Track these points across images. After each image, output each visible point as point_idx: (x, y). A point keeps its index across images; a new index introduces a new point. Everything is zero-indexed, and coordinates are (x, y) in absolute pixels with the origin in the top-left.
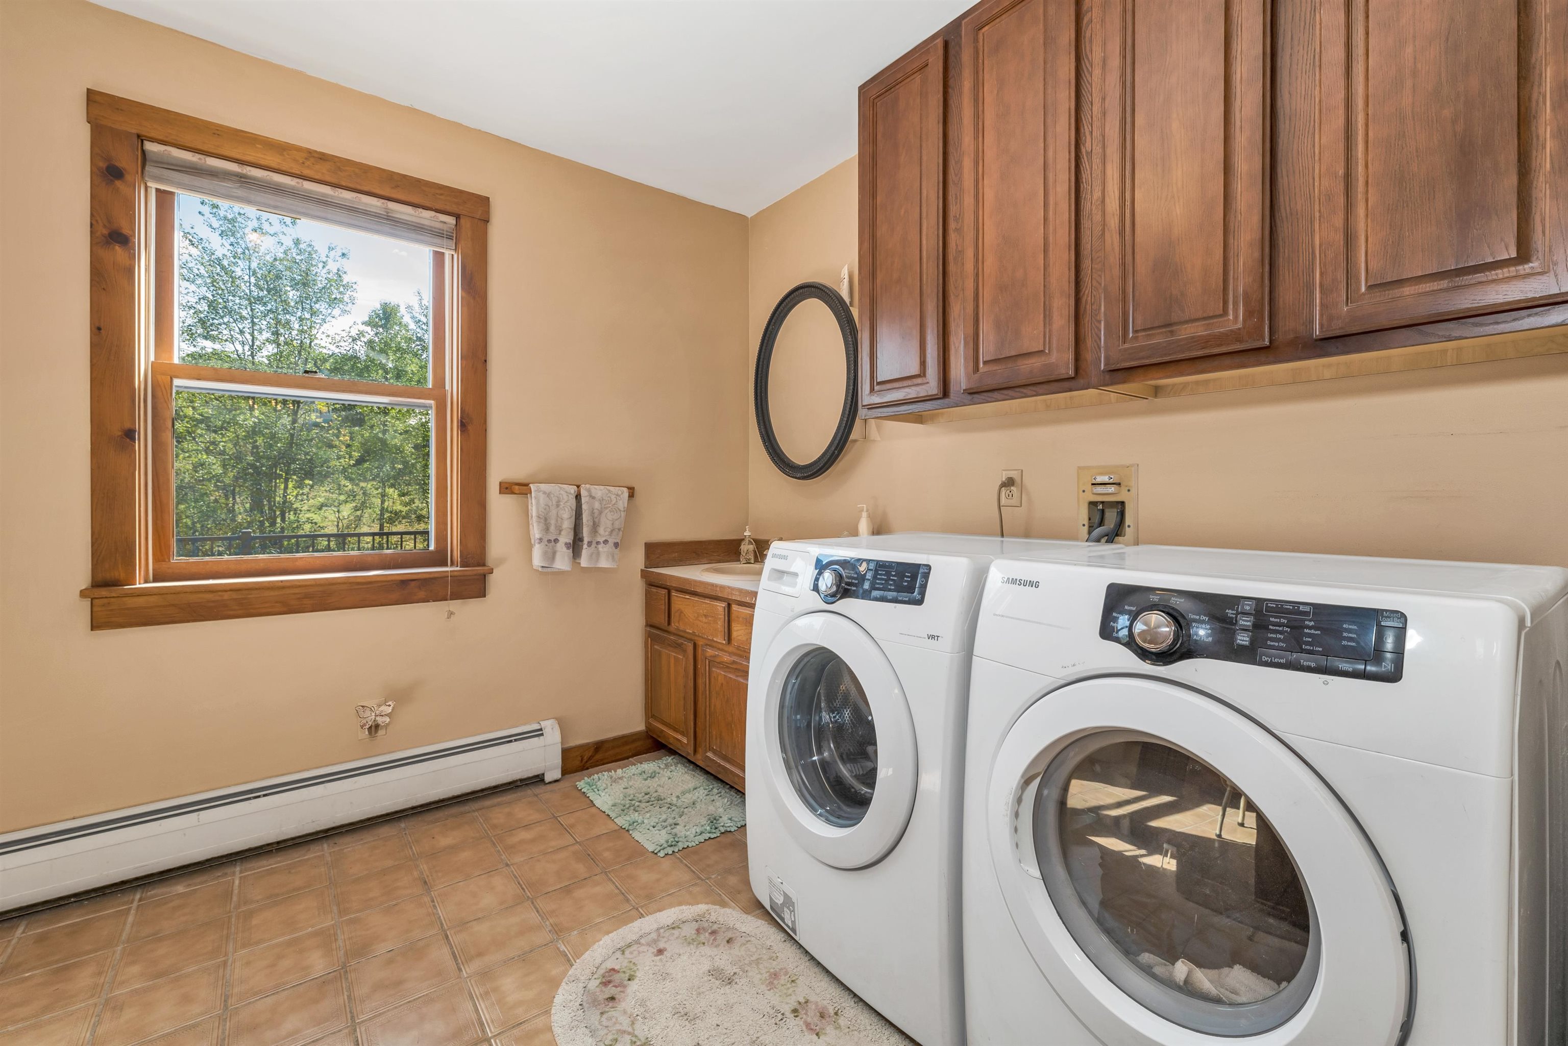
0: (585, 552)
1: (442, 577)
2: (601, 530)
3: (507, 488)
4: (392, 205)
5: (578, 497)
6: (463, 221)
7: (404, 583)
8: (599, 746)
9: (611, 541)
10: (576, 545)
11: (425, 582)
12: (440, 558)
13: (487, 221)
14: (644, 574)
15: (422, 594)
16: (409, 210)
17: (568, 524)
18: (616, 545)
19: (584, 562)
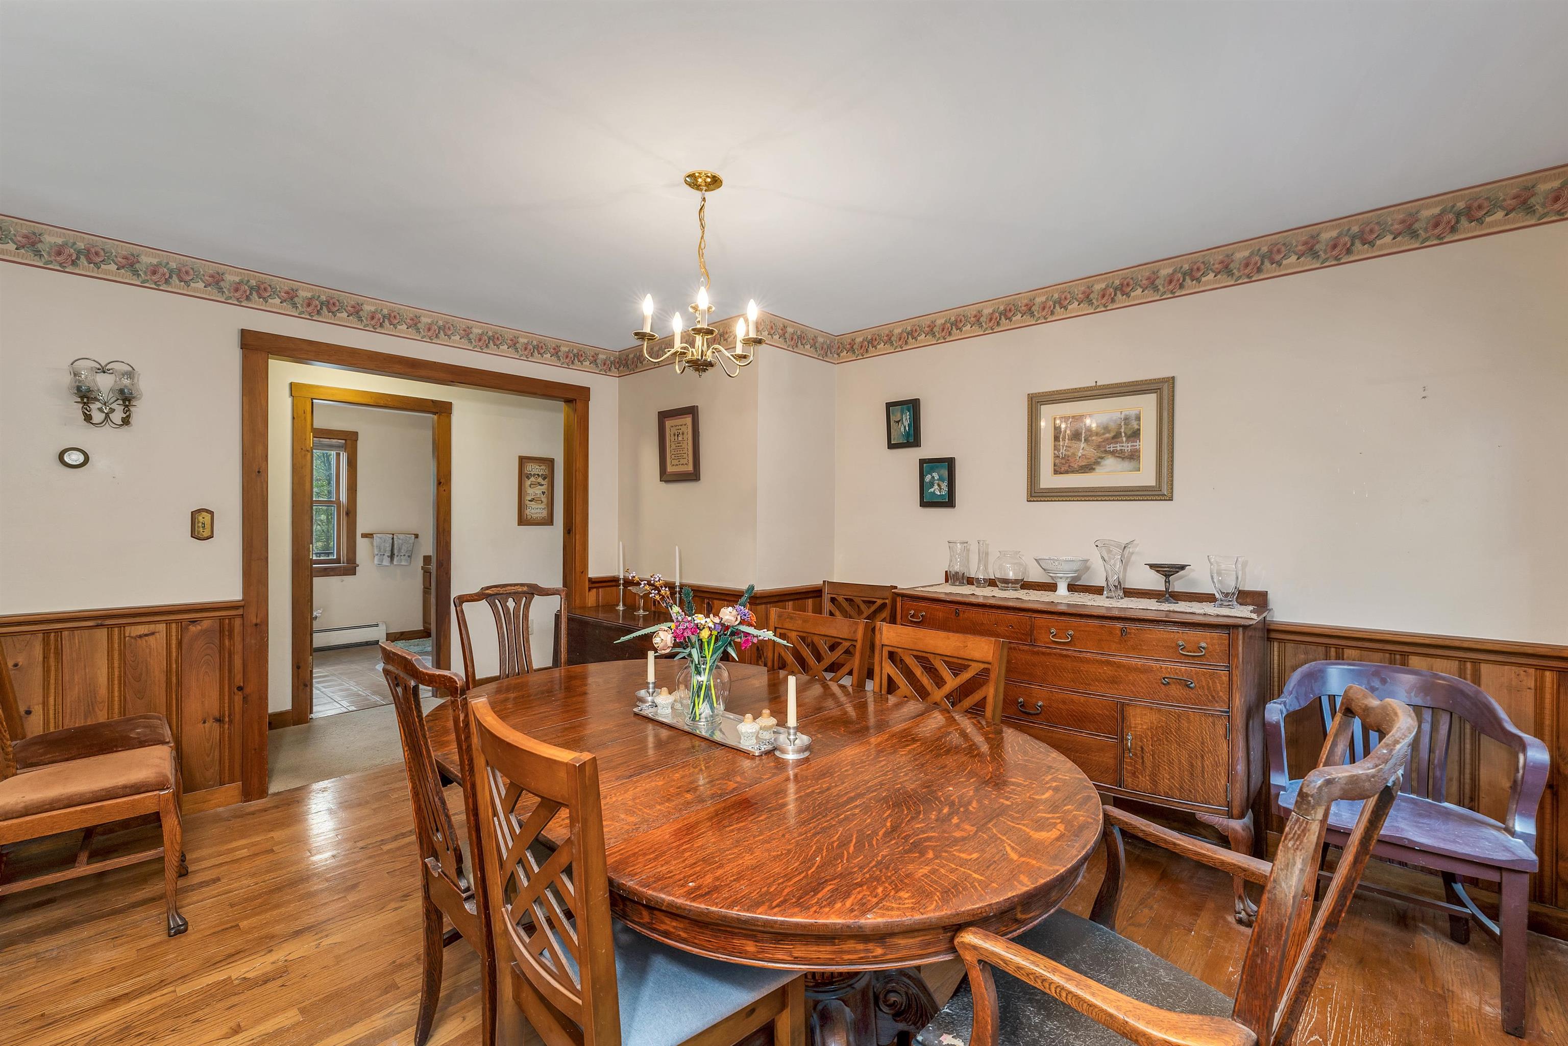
0: (395, 559)
1: (340, 567)
2: (402, 551)
3: (364, 536)
4: (321, 439)
5: (393, 538)
6: (348, 441)
7: (326, 569)
8: (402, 633)
9: (407, 555)
10: (392, 556)
11: (333, 569)
12: (338, 561)
13: (356, 440)
14: (422, 568)
15: (332, 573)
16: (328, 440)
17: (389, 549)
18: (409, 556)
19: (395, 563)
